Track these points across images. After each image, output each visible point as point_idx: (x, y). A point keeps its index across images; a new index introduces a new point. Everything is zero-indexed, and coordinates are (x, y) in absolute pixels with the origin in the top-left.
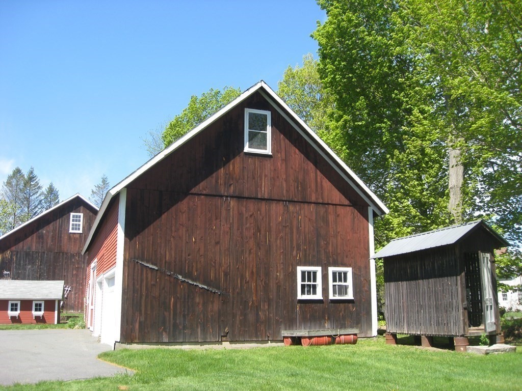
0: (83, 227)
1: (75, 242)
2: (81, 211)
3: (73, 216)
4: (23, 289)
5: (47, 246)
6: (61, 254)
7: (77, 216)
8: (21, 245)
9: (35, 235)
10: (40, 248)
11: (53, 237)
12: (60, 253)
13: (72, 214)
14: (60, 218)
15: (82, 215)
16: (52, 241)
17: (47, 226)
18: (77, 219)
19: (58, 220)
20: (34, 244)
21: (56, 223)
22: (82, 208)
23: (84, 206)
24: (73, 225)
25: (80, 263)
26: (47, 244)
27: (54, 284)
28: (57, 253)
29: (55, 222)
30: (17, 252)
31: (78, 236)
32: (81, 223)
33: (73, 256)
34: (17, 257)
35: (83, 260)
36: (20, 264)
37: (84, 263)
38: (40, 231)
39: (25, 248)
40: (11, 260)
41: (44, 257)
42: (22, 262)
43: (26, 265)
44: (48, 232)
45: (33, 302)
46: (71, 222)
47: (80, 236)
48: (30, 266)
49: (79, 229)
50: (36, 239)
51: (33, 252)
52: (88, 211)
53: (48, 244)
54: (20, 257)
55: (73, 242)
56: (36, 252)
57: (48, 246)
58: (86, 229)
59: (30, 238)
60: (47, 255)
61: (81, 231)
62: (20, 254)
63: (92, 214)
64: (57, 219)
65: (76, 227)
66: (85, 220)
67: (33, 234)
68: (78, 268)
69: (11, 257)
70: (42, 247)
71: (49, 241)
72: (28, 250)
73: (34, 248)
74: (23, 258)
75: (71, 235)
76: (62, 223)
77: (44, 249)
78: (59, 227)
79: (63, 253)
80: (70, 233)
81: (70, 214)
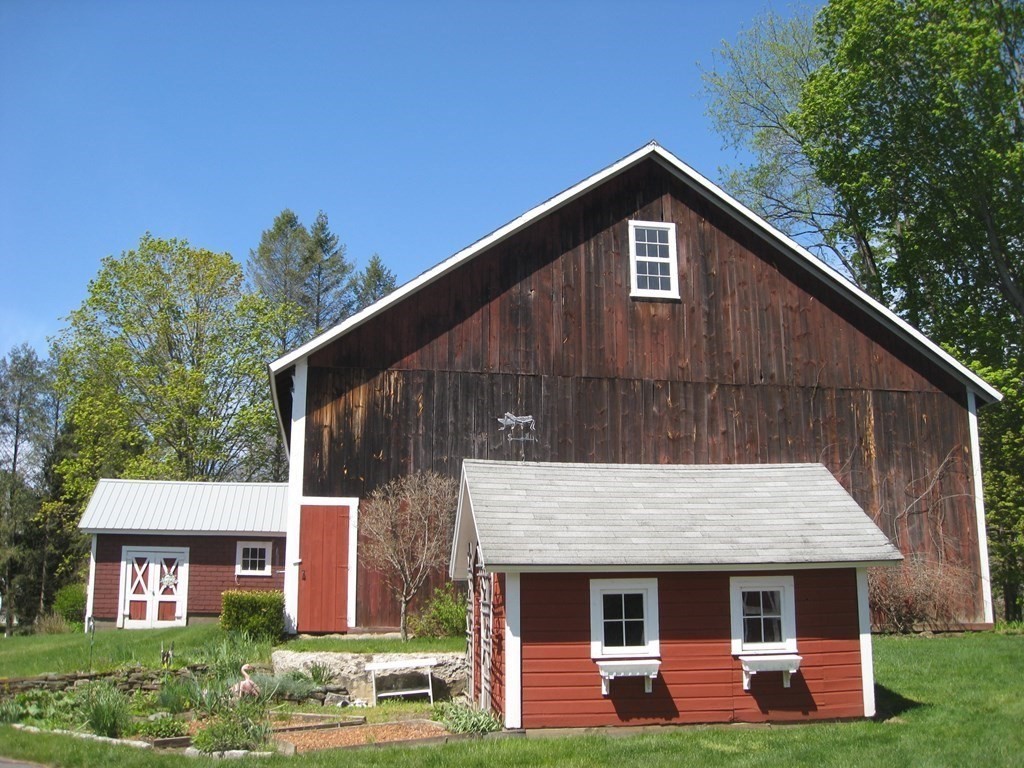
0: (682, 277)
1: (655, 335)
2: (667, 213)
3: (640, 233)
4: (640, 510)
5: (547, 352)
6: (605, 384)
7: (652, 233)
8: (440, 345)
9: (495, 304)
10: (521, 359)
11: (567, 314)
12: (600, 379)
13: (633, 224)
14: (587, 239)
15: (671, 228)
16: (567, 333)
17: (542, 271)
18: (653, 243)
19: (582, 247)
20: (494, 347)
21: (577, 262)
22: (667, 201)
23: (675, 196)
24: (641, 266)
25: (682, 420)
26: (547, 341)
27: (785, 478)
28: (588, 379)
29: (570, 254)
30: (430, 377)
31: (663, 311)
32: (672, 260)
33: (651, 391)
34: (427, 396)
35: (691, 408)
36: (443, 426)
37: (697, 419)
38: (515, 289)
39: (458, 360)
40: (407, 411)
41: (538, 398)
42: (451, 419)
43: (467, 429)
44: (545, 294)
45: (734, 582)
46: (634, 258)
47: (673, 314)
48: (484, 437)
49: (666, 286)
50: (503, 321)
51: (492, 376)
52: (693, 215)
53: (553, 343)
54: (442, 396)
55: (647, 337)
56: (505, 376)
57: (552, 352)
58: (691, 282)
59: (474, 320)
60: (548, 387)
61: (674, 293)
62: (443, 384)
63: (707, 226)
64: (576, 244)
65: (654, 275)
66: (684, 251)
67: (489, 301)
68: (675, 440)
69: (406, 398)
70: (527, 354)
71: (555, 332)
72: (472, 370)
73: (495, 358)
74: (455, 401)
75: (638, 306)
76: (598, 260)
77: (536, 363)
78: (588, 273)
79: (612, 380)
80: (635, 299)
81: (627, 225)
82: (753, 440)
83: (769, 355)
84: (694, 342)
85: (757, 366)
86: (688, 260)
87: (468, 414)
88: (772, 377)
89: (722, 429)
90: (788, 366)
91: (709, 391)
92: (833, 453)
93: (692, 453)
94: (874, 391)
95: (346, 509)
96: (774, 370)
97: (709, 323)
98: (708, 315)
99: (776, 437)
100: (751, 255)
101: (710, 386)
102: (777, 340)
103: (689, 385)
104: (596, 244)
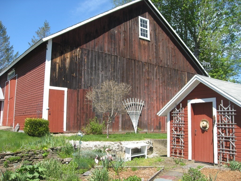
0: (151, 35)
1: (144, 49)
2: (147, 17)
3: (141, 21)
5: (119, 49)
7: (144, 21)
8: (92, 43)
10: (113, 50)
11: (125, 39)
12: (132, 59)
13: (140, 17)
14: (129, 20)
15: (148, 21)
16: (124, 44)
17: (119, 26)
18: (144, 24)
20: (106, 45)
21: (127, 25)
22: (147, 14)
23: (149, 13)
24: (141, 30)
25: (150, 74)
28: (129, 59)
29: (126, 23)
30: (89, 51)
31: (146, 43)
32: (148, 30)
34: (88, 57)
35: (152, 71)
36: (92, 68)
37: (153, 74)
38: (112, 30)
39: (97, 48)
40: (82, 61)
41: (117, 63)
42: (94, 65)
43: (98, 70)
44: (119, 33)
46: (140, 27)
47: (148, 45)
48: (103, 73)
49: (147, 36)
50: (108, 38)
51: (105, 54)
52: (153, 19)
53: (121, 47)
54: (92, 58)
55: (143, 49)
56: (109, 54)
57: (121, 50)
58: (152, 37)
59: (101, 37)
60: (119, 60)
61: (149, 39)
62: (92, 54)
63: (155, 23)
64: (127, 21)
65: (144, 33)
66: (151, 28)
67: (105, 32)
68: (148, 79)
69: (82, 57)
71: (122, 44)
72: (100, 51)
73: (106, 49)
74: (95, 60)
75: (141, 40)
76: (132, 25)
77: (117, 52)
78: (130, 29)
79: (134, 60)
80: (140, 38)
81: (138, 17)
82: (164, 82)
83: (168, 60)
84: (153, 53)
85: (166, 62)
86: (152, 30)
87: (99, 65)
88: (168, 65)
89: (158, 78)
90: (171, 63)
91: (156, 67)
92: (179, 87)
93: (152, 83)
94: (188, 73)
95: (64, 91)
96: (169, 64)
97: (156, 48)
98: (156, 46)
99: (169, 81)
100: (164, 33)
101: (156, 65)
102: (169, 56)
103: (152, 65)
104: (132, 21)
